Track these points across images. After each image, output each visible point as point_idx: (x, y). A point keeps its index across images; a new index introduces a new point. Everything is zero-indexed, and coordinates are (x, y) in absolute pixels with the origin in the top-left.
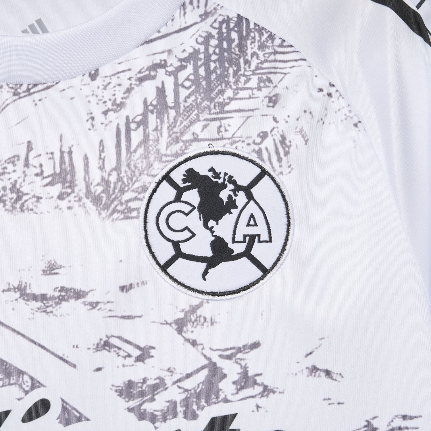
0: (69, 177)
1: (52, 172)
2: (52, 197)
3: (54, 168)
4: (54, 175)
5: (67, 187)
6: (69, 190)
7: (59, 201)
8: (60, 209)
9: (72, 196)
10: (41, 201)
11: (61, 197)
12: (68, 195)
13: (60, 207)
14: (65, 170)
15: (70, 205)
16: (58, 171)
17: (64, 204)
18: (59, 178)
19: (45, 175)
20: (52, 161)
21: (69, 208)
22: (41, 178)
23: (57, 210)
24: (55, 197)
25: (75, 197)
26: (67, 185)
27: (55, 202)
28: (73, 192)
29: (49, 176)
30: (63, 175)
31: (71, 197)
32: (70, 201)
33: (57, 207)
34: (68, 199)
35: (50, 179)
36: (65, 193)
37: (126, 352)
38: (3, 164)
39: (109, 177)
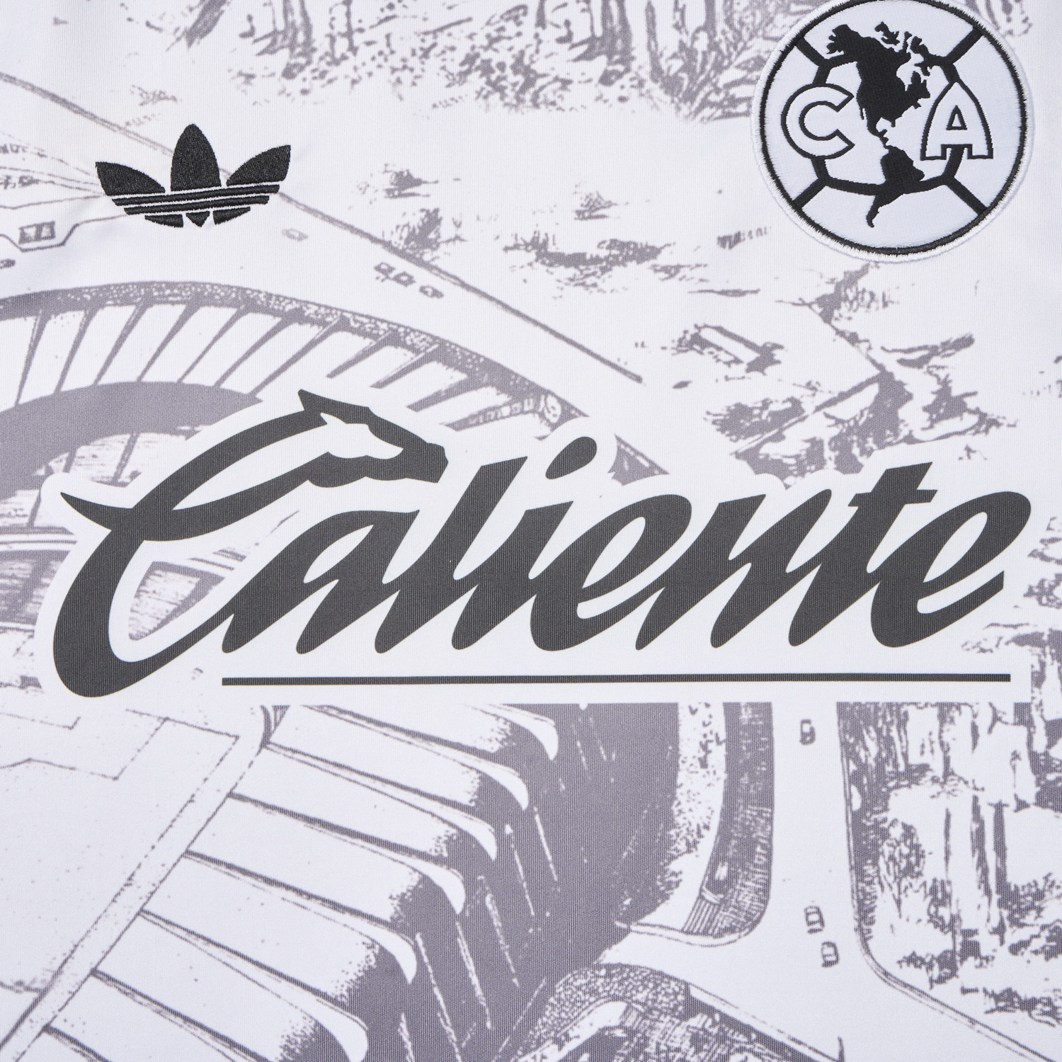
0: (619, 44)
1: (587, 35)
2: (589, 81)
3: (592, 28)
4: (592, 40)
5: (617, 62)
6: (620, 68)
7: (602, 88)
8: (606, 101)
9: (627, 77)
10: (570, 87)
11: (606, 79)
12: (620, 75)
13: (604, 98)
14: (612, 30)
15: (624, 93)
16: (599, 32)
17: (612, 92)
18: (602, 45)
19: (576, 39)
20: (587, 15)
21: (622, 99)
22: (568, 45)
23: (600, 102)
24: (596, 80)
25: (632, 79)
26: (616, 57)
27: (595, 89)
28: (628, 70)
29: (582, 43)
30: (608, 40)
31: (625, 80)
32: (622, 87)
33: (599, 98)
34: (618, 83)
35: (584, 48)
36: (613, 72)
37: (730, 354)
38: (498, 22)
39: (693, 43)
